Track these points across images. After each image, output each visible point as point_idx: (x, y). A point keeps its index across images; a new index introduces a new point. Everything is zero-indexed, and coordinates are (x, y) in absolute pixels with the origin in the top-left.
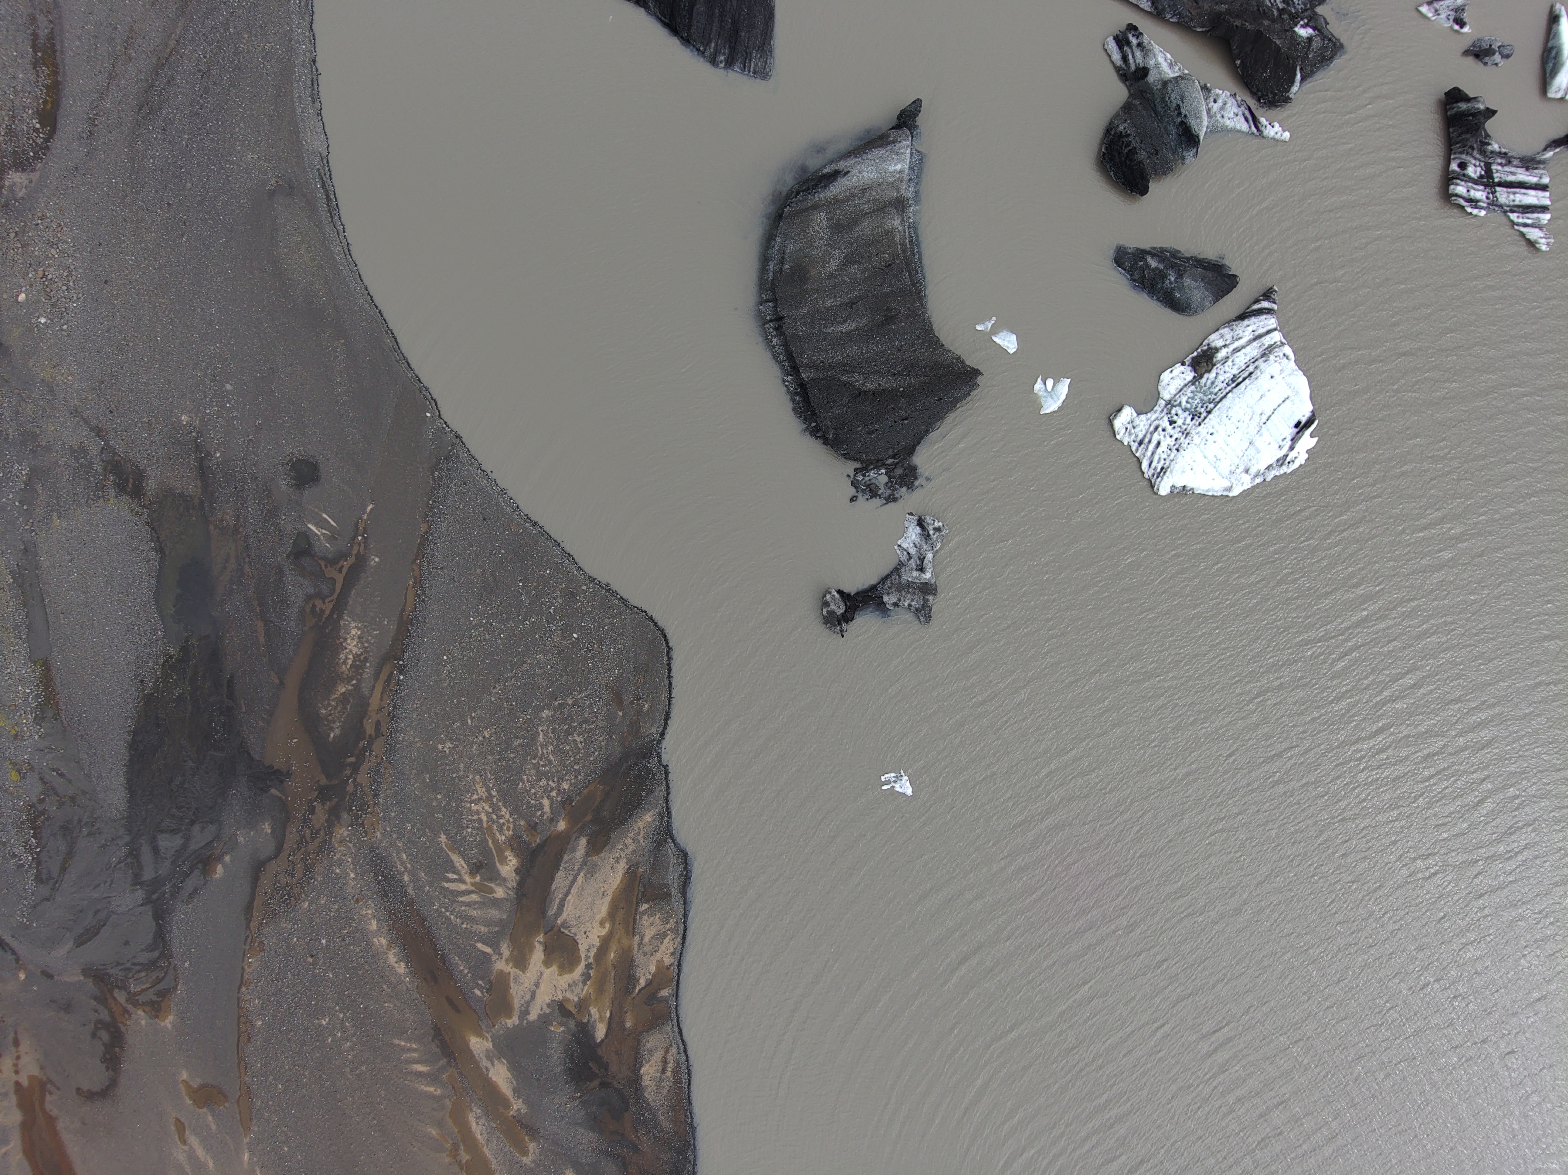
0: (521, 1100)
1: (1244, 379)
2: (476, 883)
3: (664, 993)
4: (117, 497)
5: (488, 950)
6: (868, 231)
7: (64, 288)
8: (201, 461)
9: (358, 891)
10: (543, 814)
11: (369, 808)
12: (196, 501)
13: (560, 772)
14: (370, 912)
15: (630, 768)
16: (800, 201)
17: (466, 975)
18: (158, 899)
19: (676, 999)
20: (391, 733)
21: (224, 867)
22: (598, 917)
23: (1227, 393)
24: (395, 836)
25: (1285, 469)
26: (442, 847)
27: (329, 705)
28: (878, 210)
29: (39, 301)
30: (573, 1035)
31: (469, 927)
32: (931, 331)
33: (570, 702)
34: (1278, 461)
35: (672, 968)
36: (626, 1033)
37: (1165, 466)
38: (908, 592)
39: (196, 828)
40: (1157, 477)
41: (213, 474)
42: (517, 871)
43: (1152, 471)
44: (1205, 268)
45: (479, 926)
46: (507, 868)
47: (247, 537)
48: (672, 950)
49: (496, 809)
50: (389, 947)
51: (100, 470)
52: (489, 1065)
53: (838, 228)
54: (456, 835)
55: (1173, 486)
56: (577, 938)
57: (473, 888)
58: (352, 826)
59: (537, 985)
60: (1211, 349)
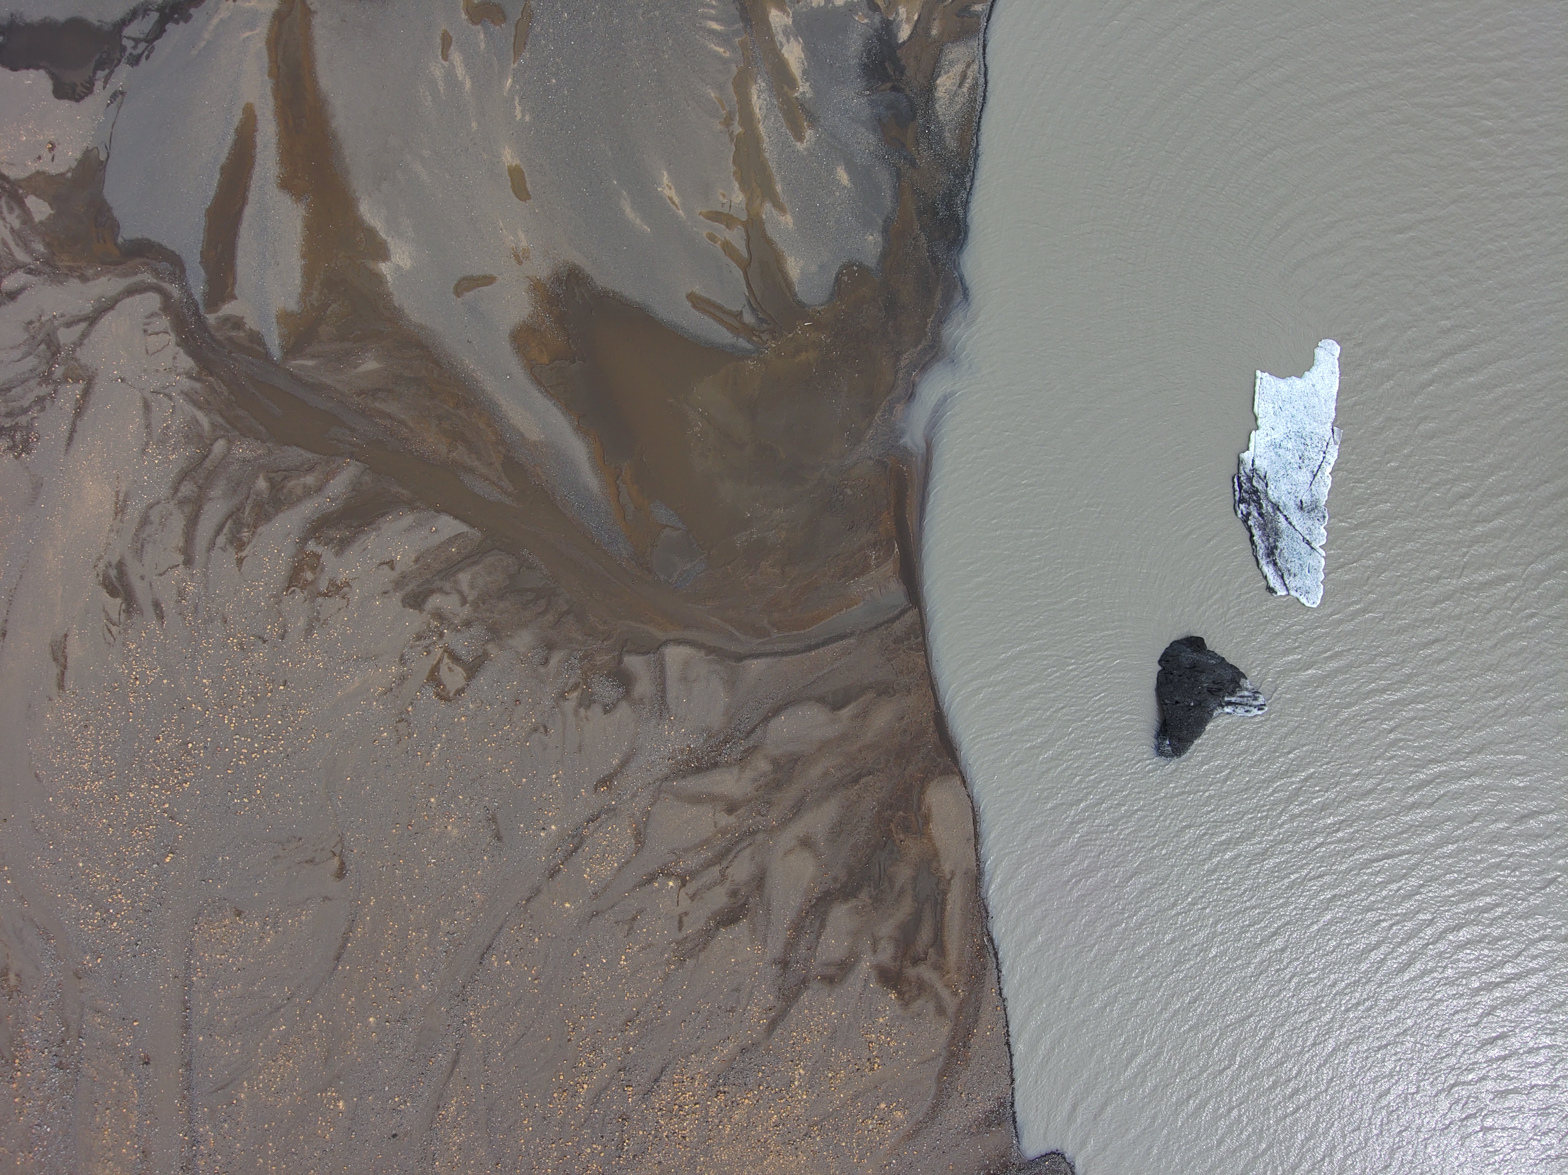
19: (988, 19)
36: (930, 40)
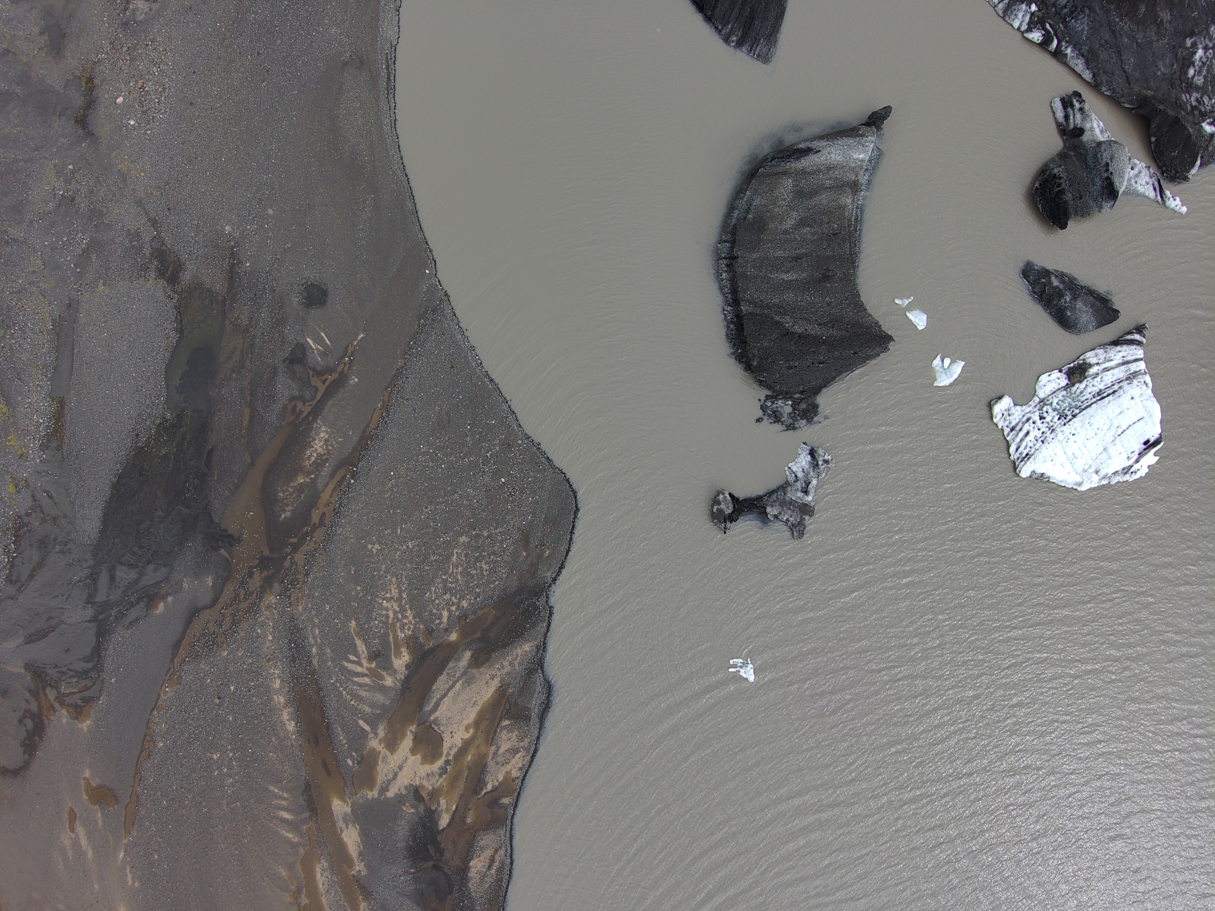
0: (363, 864)
1: (1108, 395)
2: (371, 668)
3: (506, 801)
4: (156, 279)
5: (367, 728)
6: (824, 202)
7: (157, 100)
8: (232, 266)
9: (271, 652)
10: (439, 624)
11: (298, 584)
12: (220, 298)
13: (464, 591)
14: (277, 672)
15: (521, 601)
16: (774, 166)
17: (344, 745)
18: (104, 619)
19: (514, 808)
20: (332, 525)
21: (166, 606)
22: (466, 722)
23: (1092, 404)
24: (313, 613)
25: (1127, 478)
26: (349, 633)
27: (287, 490)
28: (837, 187)
29: (133, 106)
30: (420, 818)
31: (356, 704)
32: (858, 295)
33: (485, 534)
34: (1123, 469)
35: (517, 781)
36: (465, 827)
37: (1030, 453)
38: (790, 509)
39: (151, 567)
40: (1021, 461)
41: (239, 279)
42: (407, 666)
43: (1017, 455)
44: (1094, 297)
45: (365, 706)
46: (401, 662)
47: (254, 337)
48: (520, 765)
49: (403, 610)
50: (286, 706)
51: (148, 255)
52: (344, 827)
53: (800, 194)
54: (365, 624)
55: (1034, 471)
56: (443, 735)
57: (367, 672)
58: (280, 596)
59: (401, 768)
60: (1086, 364)
